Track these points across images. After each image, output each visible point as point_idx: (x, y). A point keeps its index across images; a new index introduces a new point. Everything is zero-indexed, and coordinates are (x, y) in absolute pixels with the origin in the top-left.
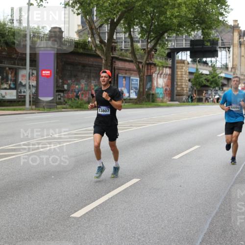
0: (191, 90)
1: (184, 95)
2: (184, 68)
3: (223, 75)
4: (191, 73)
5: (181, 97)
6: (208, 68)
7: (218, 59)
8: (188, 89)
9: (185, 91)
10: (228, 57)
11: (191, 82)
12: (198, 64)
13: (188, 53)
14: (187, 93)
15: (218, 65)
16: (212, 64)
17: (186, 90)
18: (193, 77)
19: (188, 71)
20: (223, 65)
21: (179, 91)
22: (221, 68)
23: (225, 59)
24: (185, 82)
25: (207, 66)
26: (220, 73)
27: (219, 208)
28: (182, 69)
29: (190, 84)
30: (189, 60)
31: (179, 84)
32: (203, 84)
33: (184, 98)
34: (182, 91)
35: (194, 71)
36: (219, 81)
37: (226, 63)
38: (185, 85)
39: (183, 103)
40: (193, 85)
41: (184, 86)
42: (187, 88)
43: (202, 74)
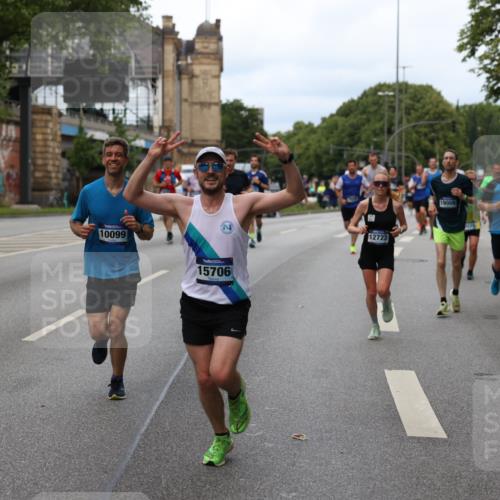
0: (68, 176)
1: (51, 189)
2: (51, 125)
3: (140, 143)
4: (66, 138)
5: (44, 193)
6: (106, 127)
7: (129, 105)
8: (60, 176)
9: (54, 181)
10: (151, 100)
11: (69, 159)
12: (84, 118)
13: (61, 89)
14: (58, 184)
15: (131, 119)
16: (115, 118)
17: (57, 178)
18: (70, 146)
19: (59, 133)
20: (142, 120)
21: (40, 181)
22: (137, 126)
23: (146, 107)
24: (52, 159)
25: (102, 122)
26: (134, 140)
27: (133, 457)
28: (46, 127)
29: (65, 163)
30: (63, 106)
31: (40, 162)
32: (95, 165)
33: (52, 196)
35: (72, 131)
36: (132, 158)
37: (149, 117)
38: (54, 165)
39: (49, 207)
40: (72, 165)
41: (50, 168)
42: (58, 172)
43: (92, 140)
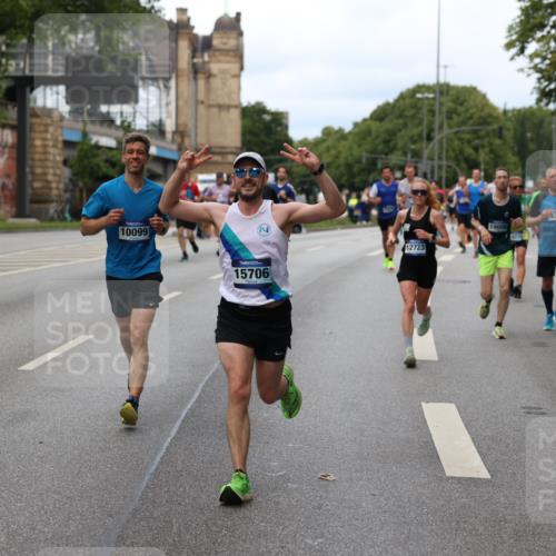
0: (71, 188)
1: (52, 201)
2: (51, 129)
4: (68, 144)
5: (42, 206)
6: (113, 131)
7: (138, 108)
8: (62, 186)
9: (55, 192)
10: (164, 102)
11: (71, 167)
13: (62, 89)
14: (59, 196)
15: (140, 123)
16: (123, 122)
17: (58, 188)
18: (73, 153)
19: (60, 138)
20: (153, 125)
21: (40, 192)
22: (148, 131)
23: (158, 110)
24: (53, 167)
25: (109, 127)
29: (67, 172)
30: (65, 108)
31: (39, 171)
32: (100, 174)
33: (52, 209)
34: (46, 191)
35: (76, 137)
37: (161, 121)
38: (55, 175)
39: (50, 222)
40: (75, 174)
41: (50, 178)
42: (59, 182)
43: (98, 147)
